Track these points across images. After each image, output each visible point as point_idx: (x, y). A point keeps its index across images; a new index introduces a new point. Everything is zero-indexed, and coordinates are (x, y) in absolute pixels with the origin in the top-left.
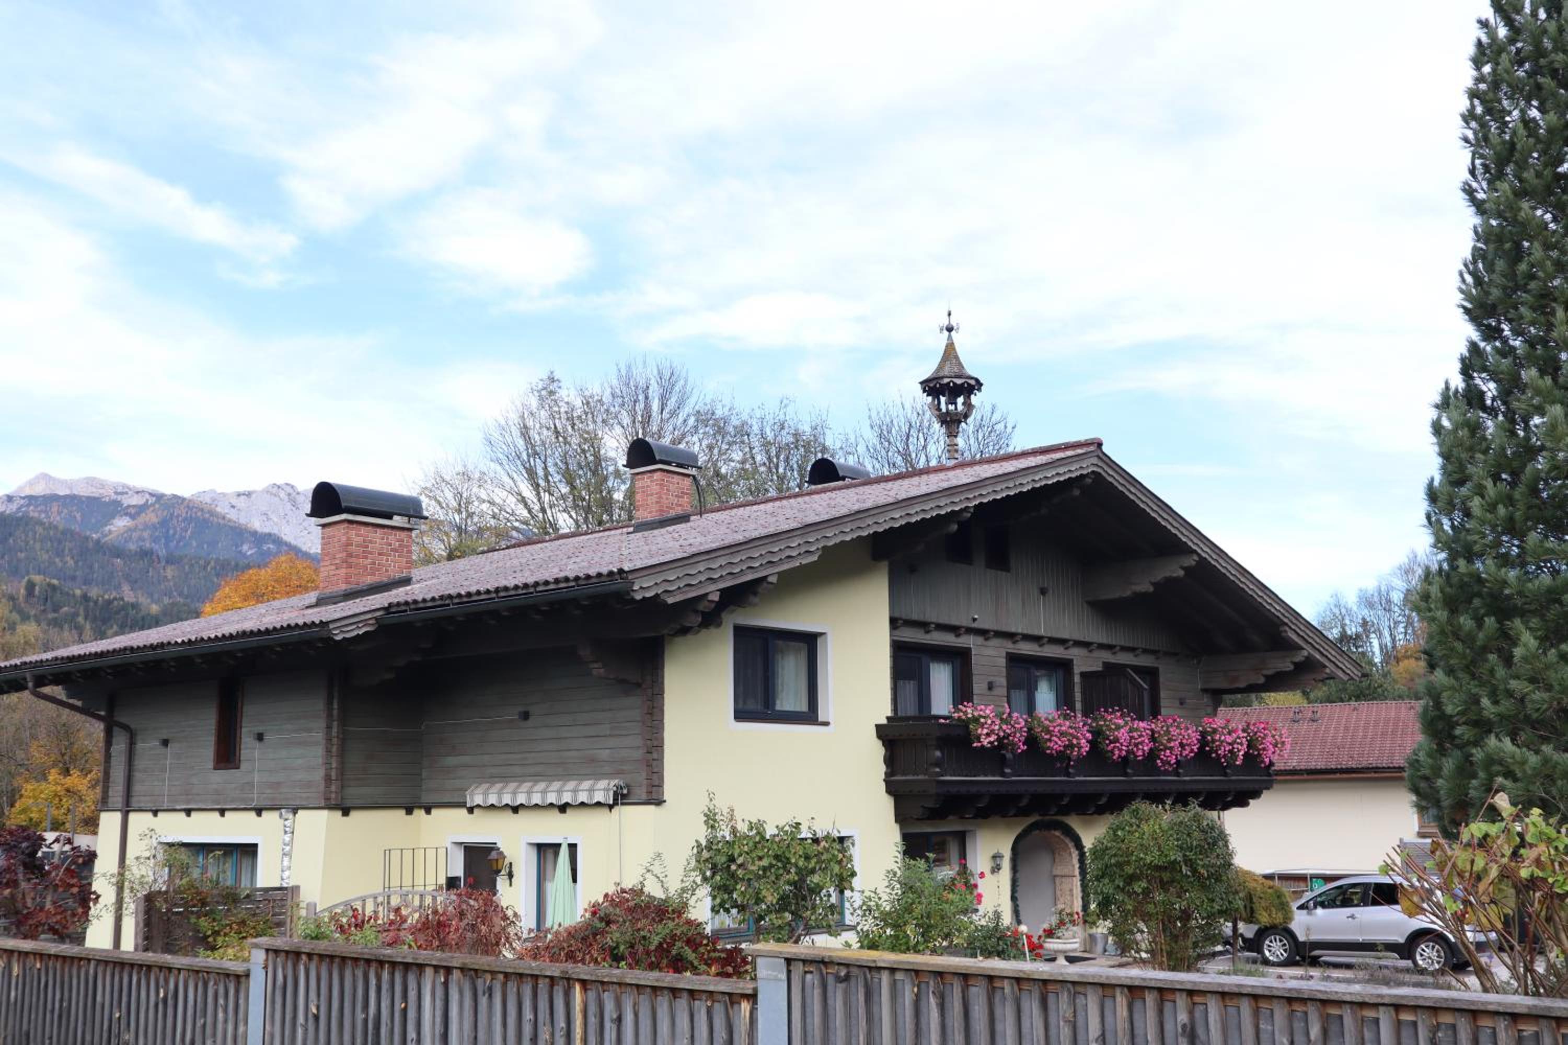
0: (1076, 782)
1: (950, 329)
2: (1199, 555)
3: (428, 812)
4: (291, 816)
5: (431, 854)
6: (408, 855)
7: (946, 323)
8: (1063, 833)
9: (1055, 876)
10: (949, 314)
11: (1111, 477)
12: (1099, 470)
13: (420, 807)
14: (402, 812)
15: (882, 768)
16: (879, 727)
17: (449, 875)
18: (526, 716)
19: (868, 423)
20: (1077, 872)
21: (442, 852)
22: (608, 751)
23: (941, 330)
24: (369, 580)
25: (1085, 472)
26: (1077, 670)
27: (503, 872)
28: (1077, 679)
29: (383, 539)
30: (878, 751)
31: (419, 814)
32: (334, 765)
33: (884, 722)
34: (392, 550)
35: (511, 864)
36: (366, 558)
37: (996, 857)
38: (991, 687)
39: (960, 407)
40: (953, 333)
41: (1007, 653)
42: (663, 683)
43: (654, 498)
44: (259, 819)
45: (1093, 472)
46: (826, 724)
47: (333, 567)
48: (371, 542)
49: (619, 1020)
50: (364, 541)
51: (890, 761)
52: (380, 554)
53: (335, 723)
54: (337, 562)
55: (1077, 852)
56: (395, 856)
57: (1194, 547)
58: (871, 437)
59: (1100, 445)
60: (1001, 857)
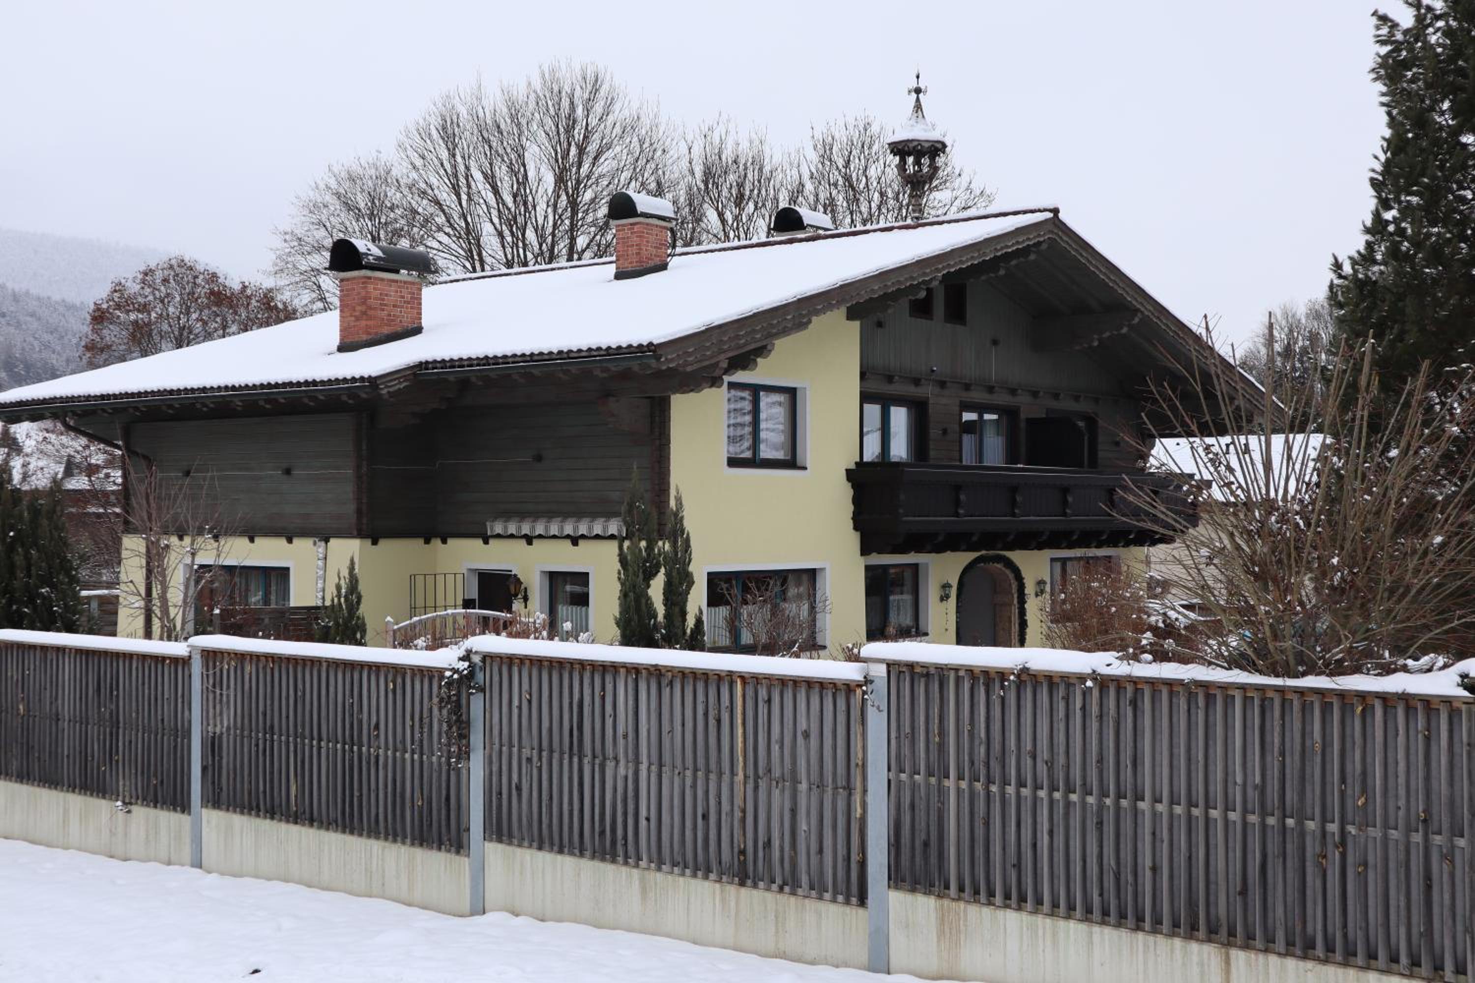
0: (1022, 521)
1: (918, 91)
2: (1142, 312)
3: (444, 542)
4: (323, 544)
5: (450, 578)
6: (430, 579)
7: (915, 85)
8: (1004, 566)
9: (995, 605)
10: (918, 77)
11: (1064, 242)
12: (1054, 236)
13: (436, 536)
14: (421, 541)
15: (851, 508)
16: (848, 471)
17: (466, 597)
18: (539, 458)
19: (811, 144)
20: (1015, 601)
21: (459, 578)
22: (618, 493)
23: (910, 92)
24: (386, 330)
25: (1042, 239)
26: (1023, 416)
27: (520, 596)
28: (1023, 425)
29: (397, 292)
30: (845, 492)
31: (437, 542)
32: (364, 501)
33: (853, 466)
34: (405, 302)
35: (526, 589)
36: (383, 310)
37: (946, 586)
38: (945, 432)
39: (925, 170)
40: (921, 95)
41: (961, 402)
42: (669, 435)
43: (635, 250)
44: (290, 545)
45: (1049, 238)
46: (805, 468)
47: (353, 319)
48: (386, 295)
49: (769, 701)
50: (381, 294)
51: (856, 501)
52: (394, 306)
53: (365, 463)
54: (357, 314)
55: (1016, 583)
56: (420, 580)
57: (1139, 306)
58: (813, 157)
59: (1056, 211)
60: (950, 586)
